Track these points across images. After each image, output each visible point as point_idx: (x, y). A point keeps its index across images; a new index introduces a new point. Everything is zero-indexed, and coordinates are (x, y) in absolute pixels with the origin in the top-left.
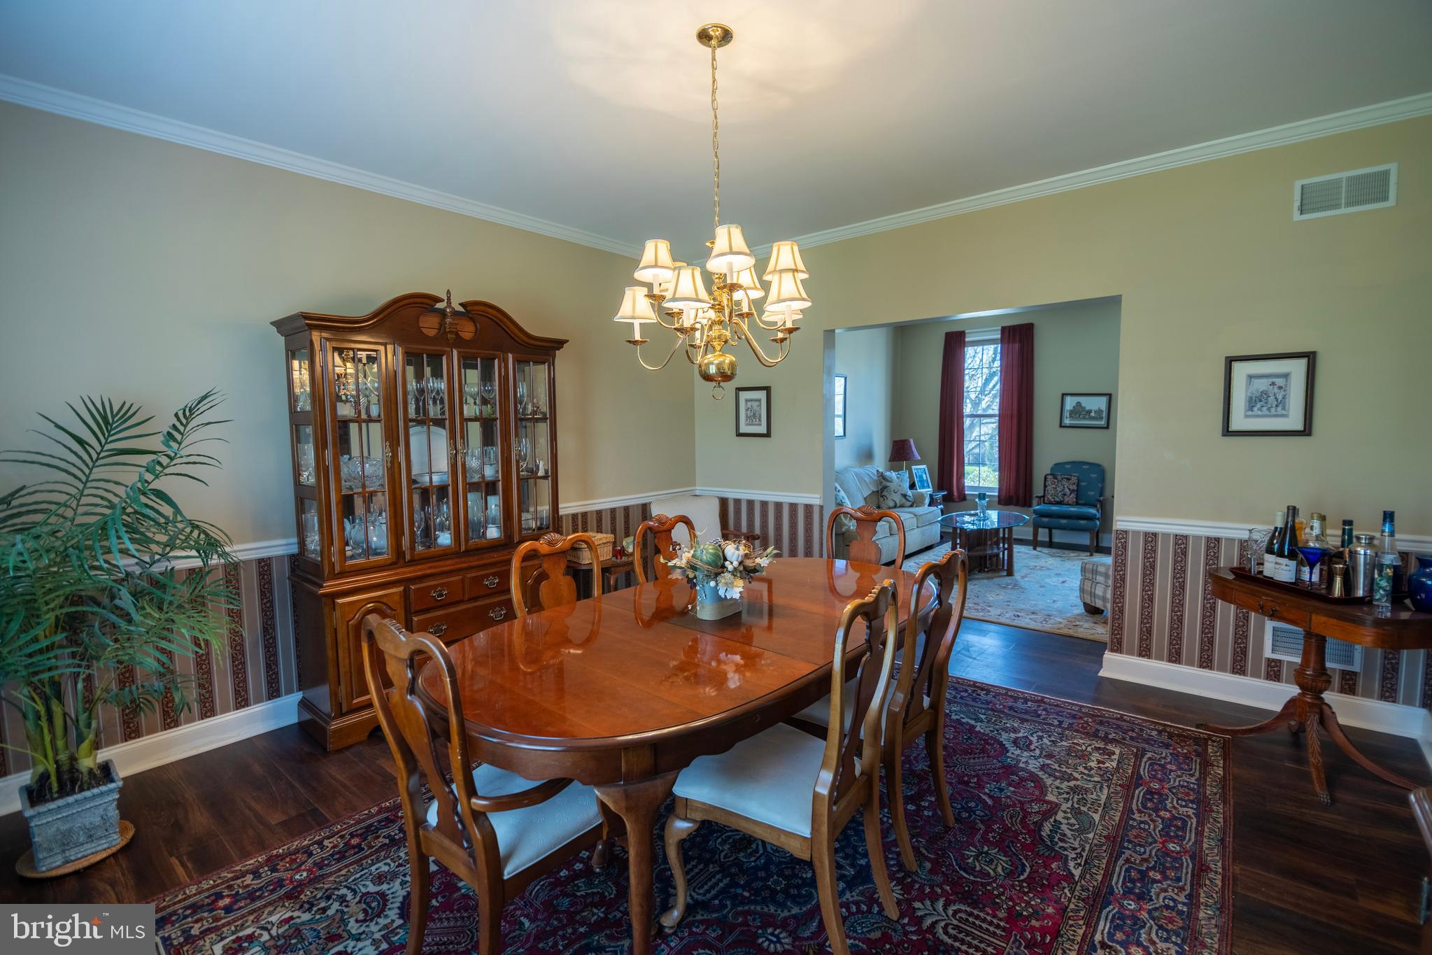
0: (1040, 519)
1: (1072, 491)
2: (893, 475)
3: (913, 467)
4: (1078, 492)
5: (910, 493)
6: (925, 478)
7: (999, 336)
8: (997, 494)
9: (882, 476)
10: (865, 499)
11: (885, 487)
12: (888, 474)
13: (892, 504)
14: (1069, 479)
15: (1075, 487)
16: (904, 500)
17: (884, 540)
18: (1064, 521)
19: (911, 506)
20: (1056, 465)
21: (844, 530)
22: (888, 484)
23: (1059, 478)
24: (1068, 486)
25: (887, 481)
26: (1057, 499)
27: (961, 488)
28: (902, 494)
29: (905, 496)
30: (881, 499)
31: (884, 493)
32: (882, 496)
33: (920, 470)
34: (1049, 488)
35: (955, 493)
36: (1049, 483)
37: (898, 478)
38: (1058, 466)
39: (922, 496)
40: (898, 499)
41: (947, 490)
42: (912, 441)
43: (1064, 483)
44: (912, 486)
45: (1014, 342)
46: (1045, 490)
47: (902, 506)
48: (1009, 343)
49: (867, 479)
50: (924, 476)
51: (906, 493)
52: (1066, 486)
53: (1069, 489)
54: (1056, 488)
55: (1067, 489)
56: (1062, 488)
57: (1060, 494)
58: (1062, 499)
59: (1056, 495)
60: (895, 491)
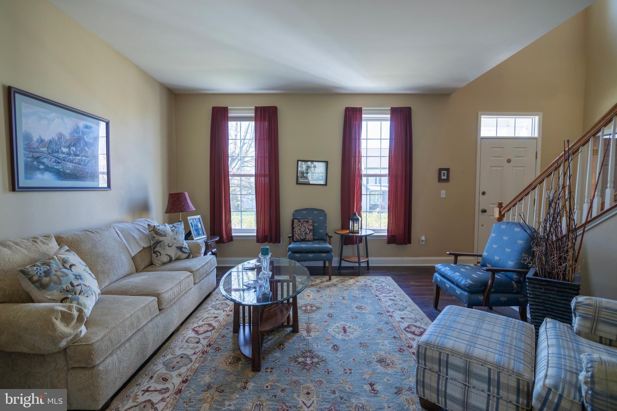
0: (293, 254)
1: (310, 230)
2: (168, 228)
3: (189, 218)
4: (314, 231)
5: (185, 244)
6: (200, 227)
7: (253, 115)
8: (255, 234)
9: (154, 230)
10: (133, 258)
11: (158, 242)
12: (161, 227)
13: (165, 259)
14: (308, 222)
15: (311, 228)
16: (179, 253)
17: (150, 325)
18: (311, 255)
19: (188, 258)
20: (296, 211)
21: (63, 343)
22: (161, 238)
23: (302, 221)
24: (308, 227)
25: (161, 235)
26: (302, 238)
27: (229, 230)
28: (177, 247)
29: (180, 248)
30: (154, 255)
31: (157, 249)
32: (155, 252)
33: (195, 220)
34: (296, 229)
35: (225, 236)
36: (295, 225)
37: (172, 231)
38: (297, 212)
39: (198, 246)
40: (173, 252)
41: (218, 235)
42: (186, 194)
43: (305, 225)
44: (188, 236)
45: (265, 120)
46: (293, 231)
47: (178, 259)
48: (261, 121)
49: (136, 235)
50: (199, 225)
51: (181, 245)
52: (306, 227)
53: (309, 229)
54: (301, 229)
55: (307, 229)
56: (304, 228)
57: (303, 233)
58: (305, 237)
59: (301, 234)
60: (170, 245)
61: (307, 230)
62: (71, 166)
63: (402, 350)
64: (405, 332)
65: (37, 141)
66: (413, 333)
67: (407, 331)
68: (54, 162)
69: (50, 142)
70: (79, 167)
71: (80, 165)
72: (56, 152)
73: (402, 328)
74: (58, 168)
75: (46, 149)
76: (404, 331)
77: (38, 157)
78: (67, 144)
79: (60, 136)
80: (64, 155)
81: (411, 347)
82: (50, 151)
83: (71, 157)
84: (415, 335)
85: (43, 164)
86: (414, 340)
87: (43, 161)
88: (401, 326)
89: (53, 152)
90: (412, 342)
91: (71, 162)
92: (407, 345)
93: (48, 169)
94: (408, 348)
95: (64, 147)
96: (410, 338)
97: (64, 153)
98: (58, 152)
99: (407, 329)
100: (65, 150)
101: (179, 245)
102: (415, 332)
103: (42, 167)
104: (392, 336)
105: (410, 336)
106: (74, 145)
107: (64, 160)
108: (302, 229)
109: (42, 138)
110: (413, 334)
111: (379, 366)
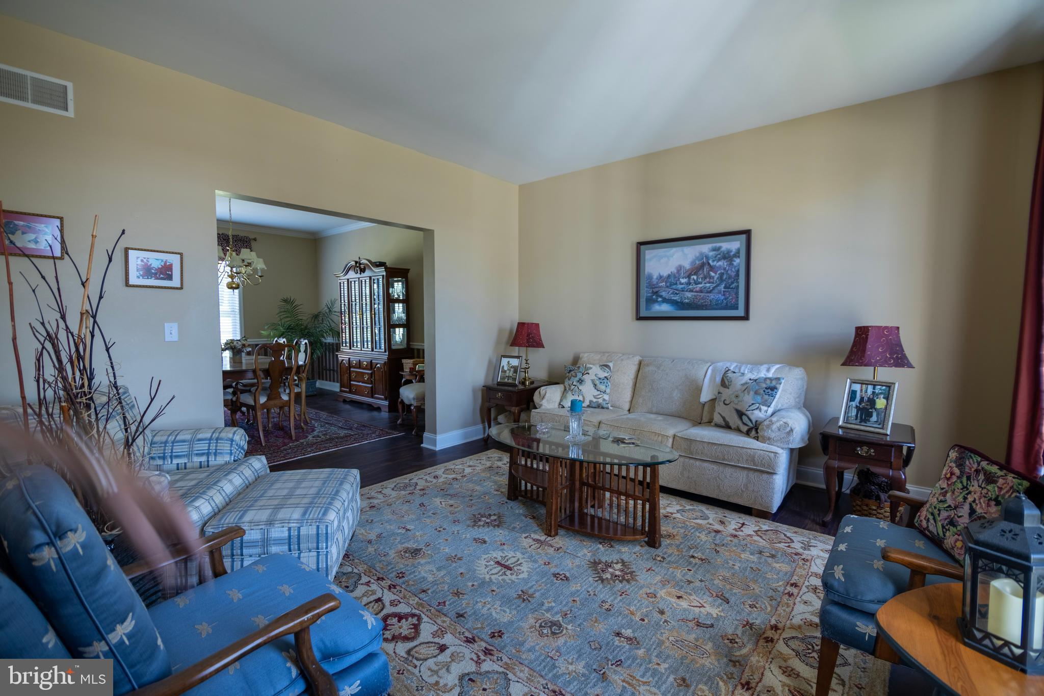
6: (881, 406)
29: (740, 414)
33: (871, 388)
50: (881, 402)
51: (744, 410)
52: (970, 499)
53: (972, 511)
54: (944, 494)
55: (966, 507)
56: (960, 499)
57: (944, 514)
58: (941, 534)
59: (936, 512)
60: (727, 402)
61: (965, 511)
62: (690, 296)
63: (400, 575)
64: (414, 611)
65: (657, 279)
66: (400, 617)
67: (413, 615)
68: (671, 294)
69: (669, 276)
70: (700, 296)
71: (702, 292)
72: (674, 284)
73: (425, 619)
74: (675, 299)
75: (664, 284)
76: (417, 612)
77: (657, 292)
78: (687, 274)
79: (680, 268)
80: (682, 286)
81: (390, 588)
82: (668, 284)
83: (691, 287)
84: (394, 615)
85: (661, 296)
86: (392, 603)
87: (661, 294)
88: (431, 621)
89: (671, 285)
90: (393, 597)
91: (691, 291)
92: (398, 588)
93: (665, 301)
94: (393, 584)
95: (683, 278)
96: (400, 603)
97: (683, 284)
98: (676, 284)
99: (415, 620)
100: (683, 281)
101: (739, 408)
102: (399, 621)
103: (660, 299)
104: (429, 592)
105: (403, 609)
106: (695, 274)
107: (683, 291)
108: (949, 495)
109: (661, 274)
110: (400, 613)
111: (414, 546)
